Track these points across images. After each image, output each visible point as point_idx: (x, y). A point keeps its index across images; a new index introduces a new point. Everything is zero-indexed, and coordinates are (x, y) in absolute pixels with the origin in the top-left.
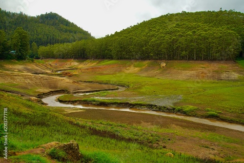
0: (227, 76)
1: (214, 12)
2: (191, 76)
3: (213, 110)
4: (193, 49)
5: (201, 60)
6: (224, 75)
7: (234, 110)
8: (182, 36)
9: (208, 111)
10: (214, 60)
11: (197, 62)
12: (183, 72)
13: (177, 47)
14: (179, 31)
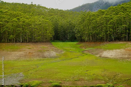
0: (49, 54)
1: (27, 4)
2: (20, 56)
3: (54, 81)
4: (19, 33)
5: (26, 42)
6: (46, 54)
7: (69, 79)
8: (8, 22)
9: (51, 83)
10: (36, 42)
11: (23, 44)
12: (12, 53)
13: (4, 32)
14: (4, 18)
